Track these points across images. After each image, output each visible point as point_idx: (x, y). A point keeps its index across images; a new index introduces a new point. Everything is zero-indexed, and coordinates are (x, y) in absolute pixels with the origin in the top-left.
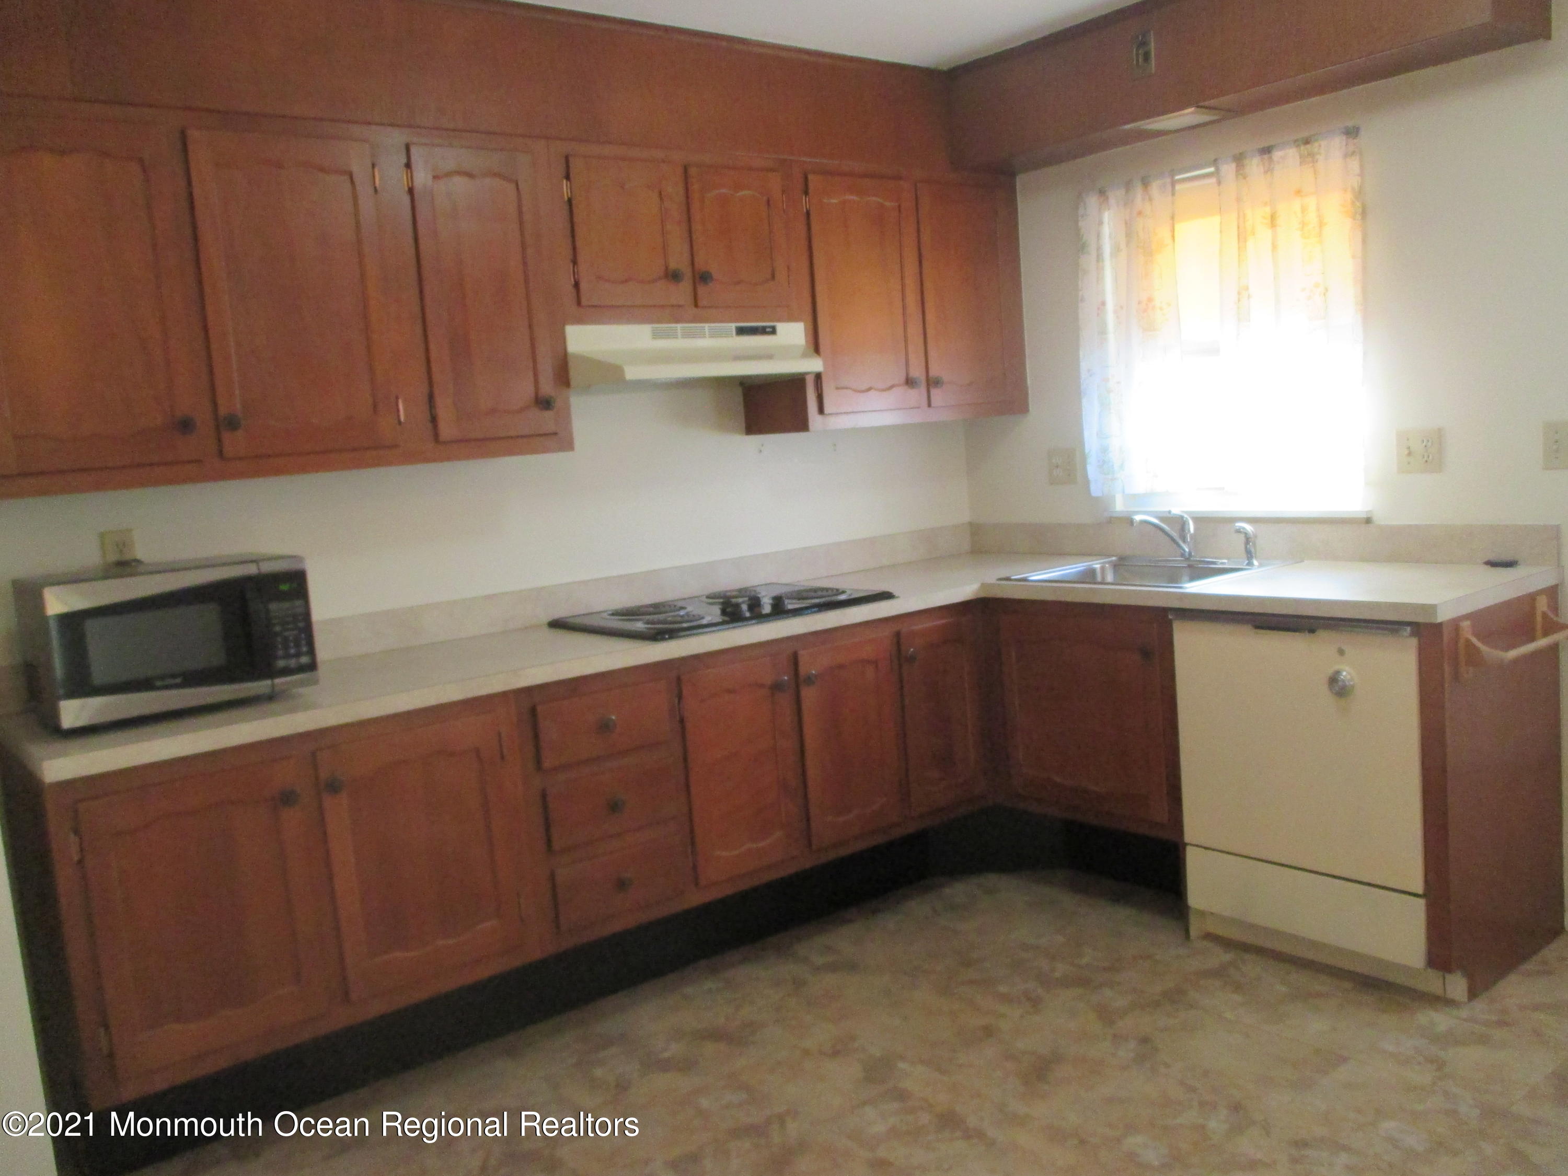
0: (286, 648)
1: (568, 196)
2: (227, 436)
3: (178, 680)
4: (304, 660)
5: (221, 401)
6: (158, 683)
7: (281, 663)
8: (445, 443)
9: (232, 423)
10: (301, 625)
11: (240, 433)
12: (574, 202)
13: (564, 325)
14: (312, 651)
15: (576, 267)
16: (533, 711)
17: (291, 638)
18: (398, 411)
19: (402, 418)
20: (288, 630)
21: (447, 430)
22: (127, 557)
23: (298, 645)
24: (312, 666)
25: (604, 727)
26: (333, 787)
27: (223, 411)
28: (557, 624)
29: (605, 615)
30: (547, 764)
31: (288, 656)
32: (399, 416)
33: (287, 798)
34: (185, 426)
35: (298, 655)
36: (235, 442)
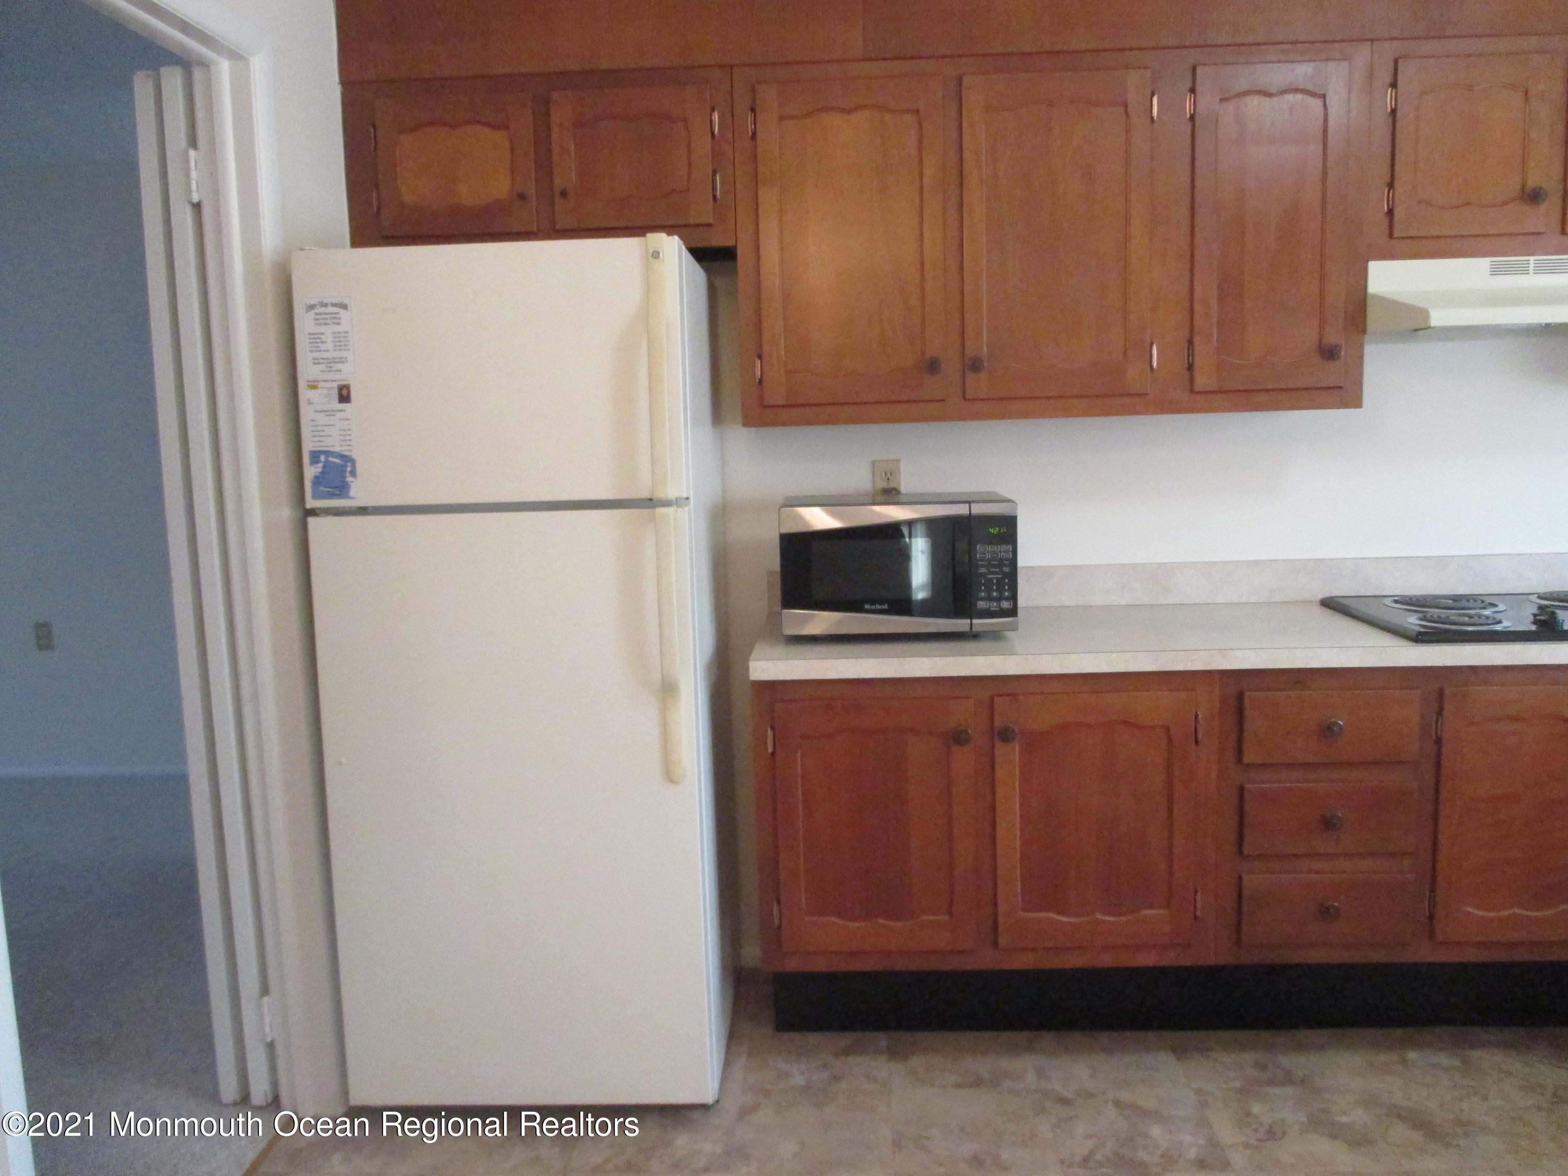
0: (989, 590)
1: (1391, 106)
2: (970, 378)
3: (886, 607)
4: (1005, 605)
5: (968, 344)
6: (867, 607)
7: (982, 605)
8: (1198, 393)
9: (975, 365)
10: (1006, 569)
11: (983, 376)
12: (1399, 114)
13: (1368, 261)
14: (1014, 598)
15: (1391, 191)
16: (1240, 697)
17: (995, 581)
18: (1151, 356)
19: (1155, 364)
20: (992, 573)
21: (1202, 381)
22: (892, 484)
23: (1000, 589)
24: (1013, 612)
25: (1327, 731)
26: (1006, 735)
27: (969, 353)
28: (1331, 604)
29: (1388, 602)
30: (1247, 759)
31: (990, 599)
32: (1151, 362)
33: (959, 737)
34: (933, 366)
35: (999, 599)
36: (980, 384)
